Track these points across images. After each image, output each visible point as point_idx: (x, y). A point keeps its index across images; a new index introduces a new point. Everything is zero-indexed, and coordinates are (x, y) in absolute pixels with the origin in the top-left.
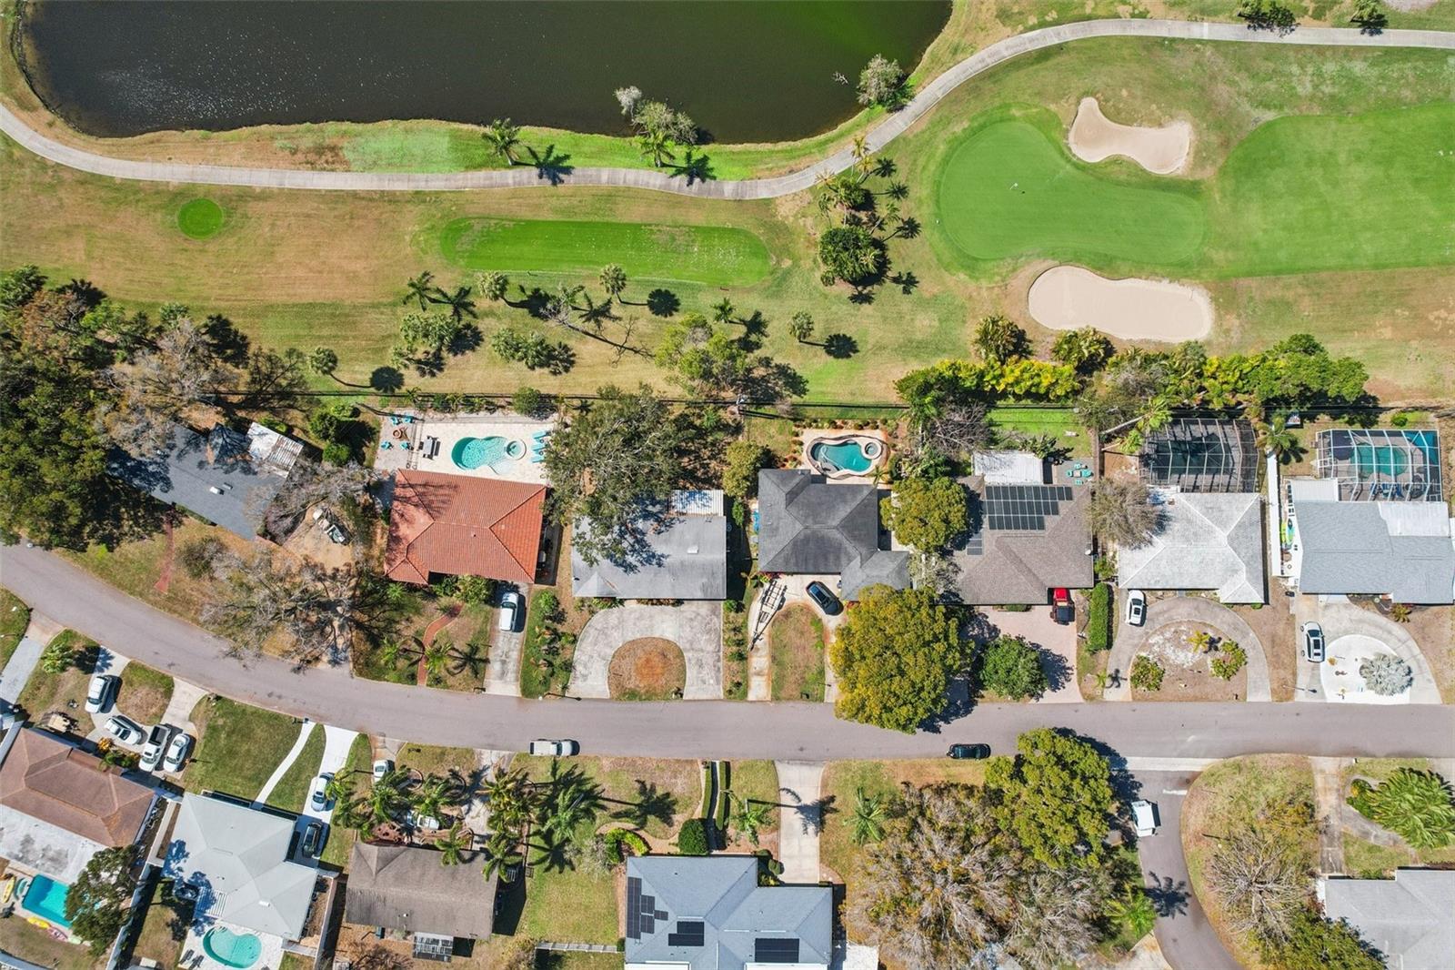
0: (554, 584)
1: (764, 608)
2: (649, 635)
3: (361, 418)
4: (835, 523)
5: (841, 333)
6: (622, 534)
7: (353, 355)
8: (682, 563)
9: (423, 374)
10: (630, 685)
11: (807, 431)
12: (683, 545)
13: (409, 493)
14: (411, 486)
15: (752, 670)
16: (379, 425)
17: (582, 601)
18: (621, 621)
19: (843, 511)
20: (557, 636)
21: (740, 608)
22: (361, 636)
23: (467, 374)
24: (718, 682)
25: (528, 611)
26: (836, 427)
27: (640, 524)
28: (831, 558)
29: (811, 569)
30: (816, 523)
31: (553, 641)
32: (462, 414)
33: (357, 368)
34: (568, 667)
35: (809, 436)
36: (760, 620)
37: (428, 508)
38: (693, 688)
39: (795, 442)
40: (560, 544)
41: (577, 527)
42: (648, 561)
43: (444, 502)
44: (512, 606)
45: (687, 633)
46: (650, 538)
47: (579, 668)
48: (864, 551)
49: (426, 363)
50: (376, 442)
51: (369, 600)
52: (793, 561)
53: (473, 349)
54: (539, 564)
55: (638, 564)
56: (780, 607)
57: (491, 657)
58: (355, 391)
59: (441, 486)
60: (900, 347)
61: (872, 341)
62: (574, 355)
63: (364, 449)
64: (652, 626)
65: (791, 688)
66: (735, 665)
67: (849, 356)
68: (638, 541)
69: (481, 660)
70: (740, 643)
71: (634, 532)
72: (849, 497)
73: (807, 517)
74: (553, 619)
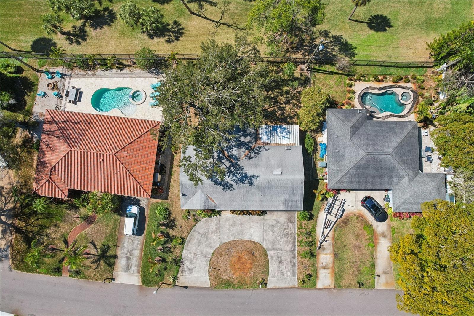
0: (166, 198)
1: (329, 217)
2: (240, 237)
3: (24, 75)
4: (390, 150)
5: (380, 13)
6: (220, 159)
7: (19, 28)
8: (269, 182)
9: (71, 42)
10: (226, 277)
11: (357, 83)
12: (270, 168)
13: (54, 127)
14: (55, 122)
15: (320, 265)
16: (38, 79)
17: (189, 211)
18: (219, 227)
19: (395, 141)
20: (169, 238)
21: (311, 217)
22: (19, 238)
23: (104, 43)
24: (293, 274)
25: (147, 219)
26: (379, 81)
27: (235, 152)
28: (386, 178)
29: (370, 187)
30: (375, 150)
31: (166, 242)
32: (99, 72)
33: (21, 38)
34: (178, 262)
35: (359, 87)
36: (326, 227)
37: (67, 139)
38: (275, 279)
39: (349, 92)
40: (171, 168)
41: (184, 153)
42: (242, 180)
43: (79, 135)
44: (134, 216)
45: (270, 236)
46: (243, 162)
47: (187, 264)
48: (411, 173)
49: (74, 35)
50: (35, 91)
51: (27, 211)
52: (356, 181)
53: (109, 25)
54: (155, 183)
55: (234, 183)
56: (341, 216)
57: (119, 254)
58: (18, 54)
59: (78, 123)
60: (423, 24)
61: (402, 19)
62: (183, 29)
63: (26, 97)
64: (242, 232)
65: (349, 278)
66: (307, 261)
67: (385, 30)
68: (233, 165)
69: (111, 257)
70: (312, 244)
71: (230, 157)
72: (397, 130)
73: (368, 145)
74: (167, 225)
